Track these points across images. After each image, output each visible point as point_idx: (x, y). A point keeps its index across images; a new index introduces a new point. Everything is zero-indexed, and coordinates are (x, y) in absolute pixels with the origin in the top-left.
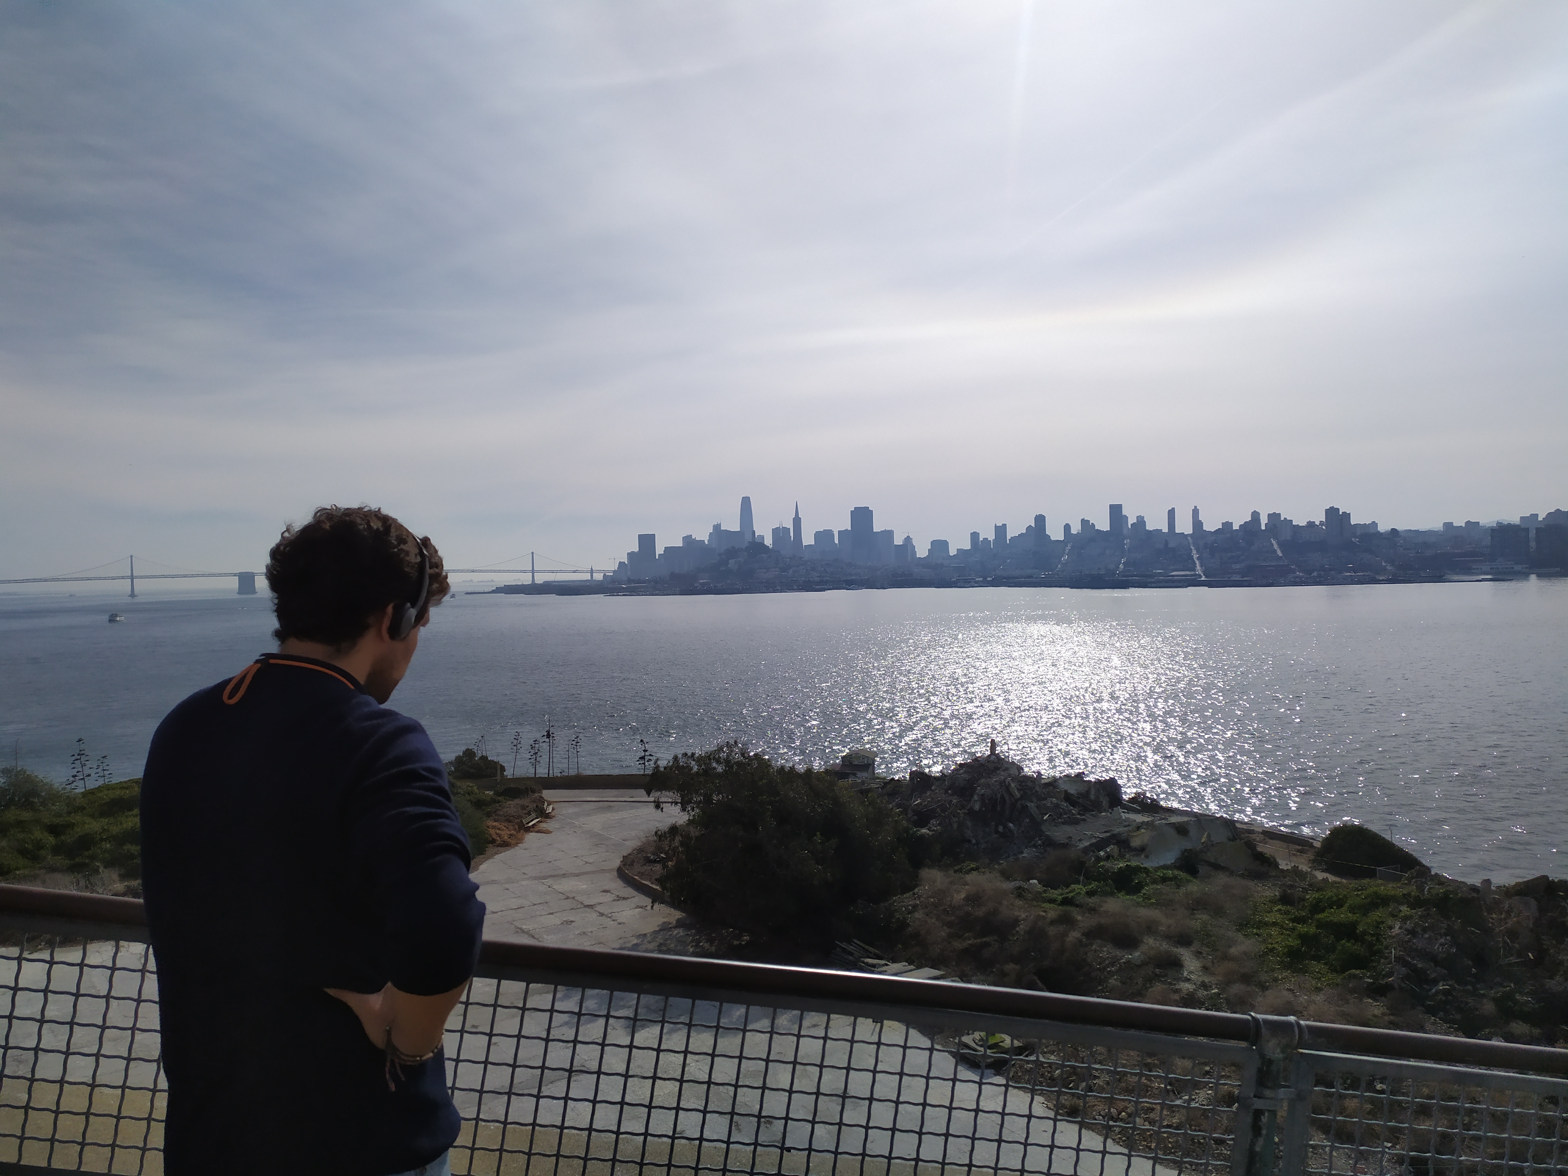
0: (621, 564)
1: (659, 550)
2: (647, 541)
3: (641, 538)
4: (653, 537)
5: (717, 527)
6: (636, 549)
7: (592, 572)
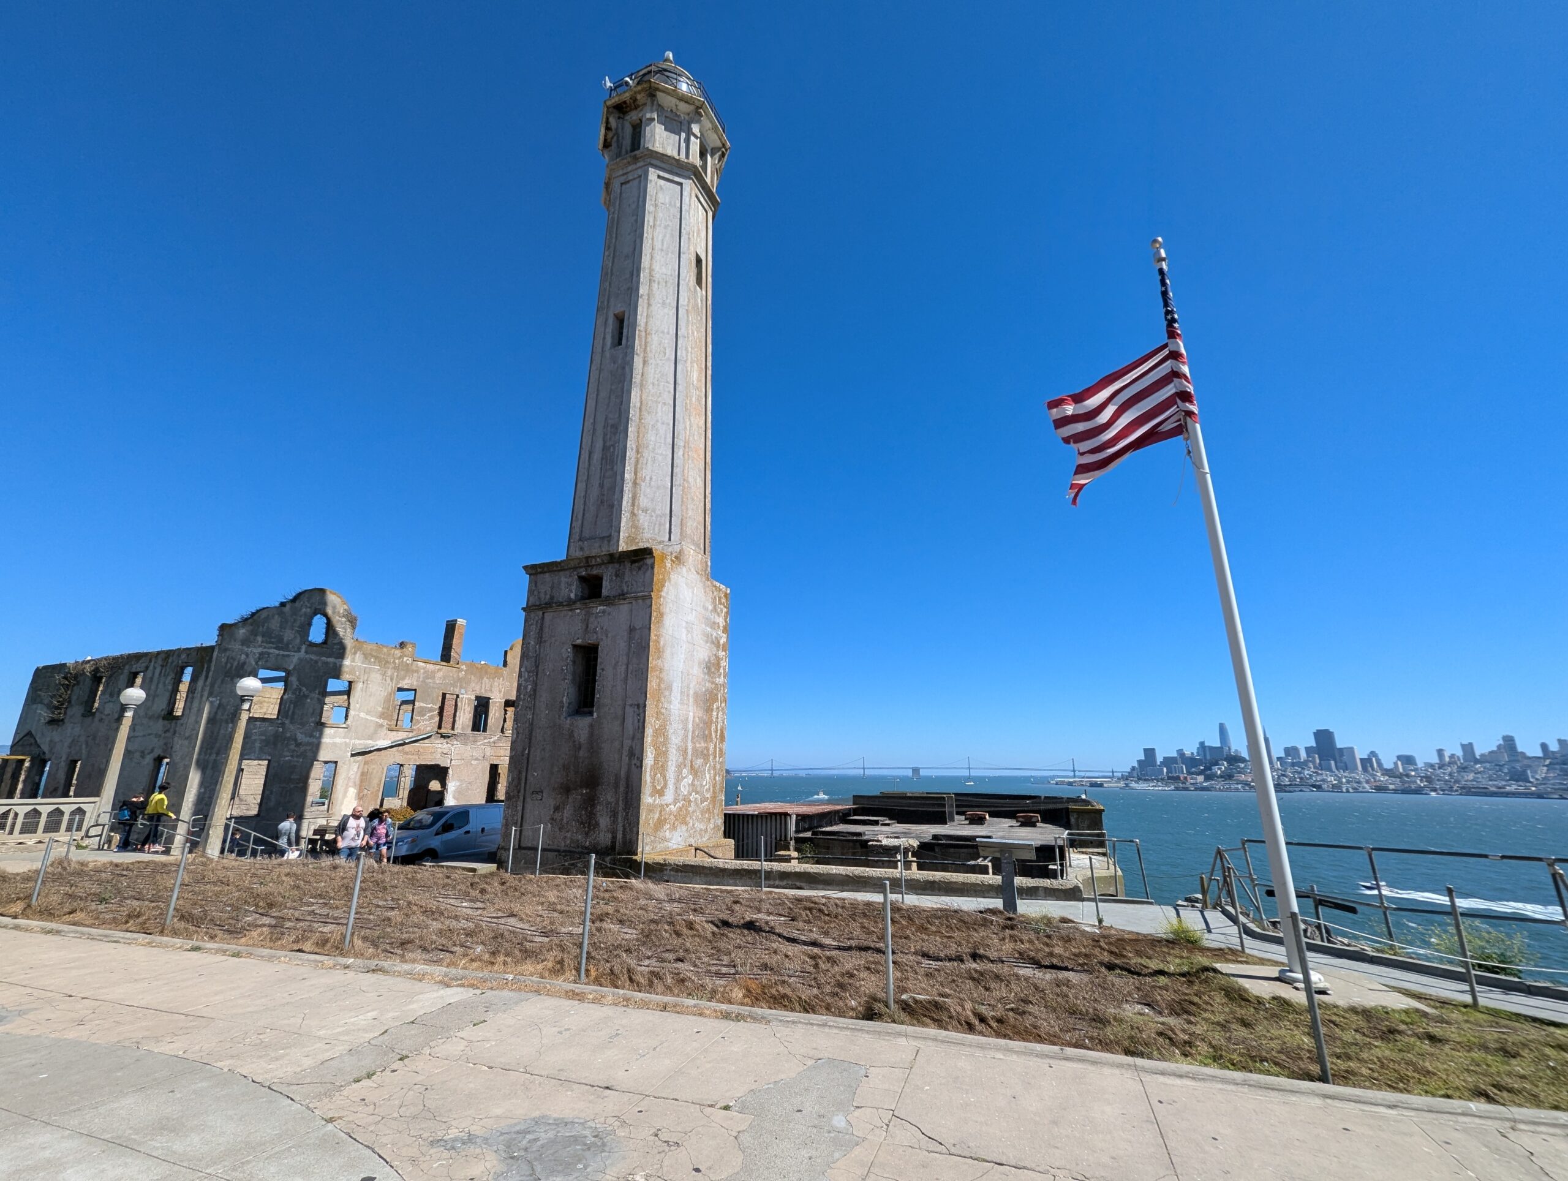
0: (1133, 768)
1: (1159, 759)
2: (1150, 753)
3: (1145, 750)
4: (1154, 749)
5: (1202, 744)
6: (1143, 758)
7: (1113, 772)
